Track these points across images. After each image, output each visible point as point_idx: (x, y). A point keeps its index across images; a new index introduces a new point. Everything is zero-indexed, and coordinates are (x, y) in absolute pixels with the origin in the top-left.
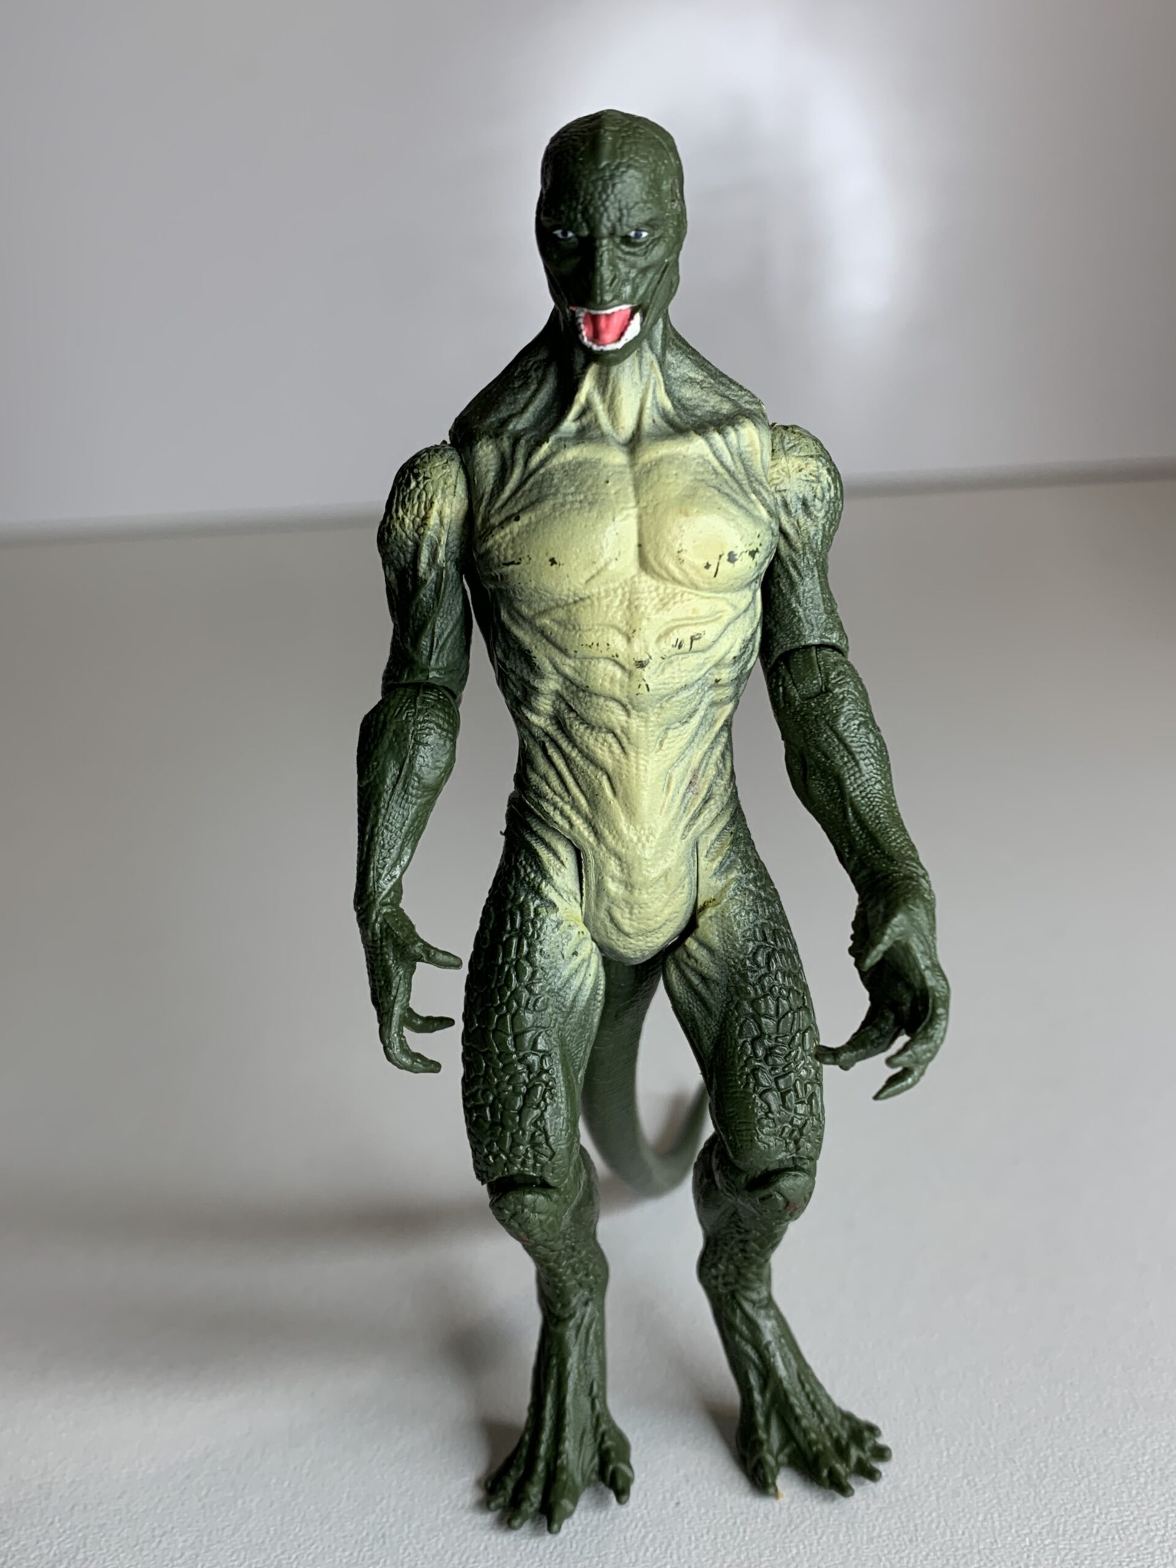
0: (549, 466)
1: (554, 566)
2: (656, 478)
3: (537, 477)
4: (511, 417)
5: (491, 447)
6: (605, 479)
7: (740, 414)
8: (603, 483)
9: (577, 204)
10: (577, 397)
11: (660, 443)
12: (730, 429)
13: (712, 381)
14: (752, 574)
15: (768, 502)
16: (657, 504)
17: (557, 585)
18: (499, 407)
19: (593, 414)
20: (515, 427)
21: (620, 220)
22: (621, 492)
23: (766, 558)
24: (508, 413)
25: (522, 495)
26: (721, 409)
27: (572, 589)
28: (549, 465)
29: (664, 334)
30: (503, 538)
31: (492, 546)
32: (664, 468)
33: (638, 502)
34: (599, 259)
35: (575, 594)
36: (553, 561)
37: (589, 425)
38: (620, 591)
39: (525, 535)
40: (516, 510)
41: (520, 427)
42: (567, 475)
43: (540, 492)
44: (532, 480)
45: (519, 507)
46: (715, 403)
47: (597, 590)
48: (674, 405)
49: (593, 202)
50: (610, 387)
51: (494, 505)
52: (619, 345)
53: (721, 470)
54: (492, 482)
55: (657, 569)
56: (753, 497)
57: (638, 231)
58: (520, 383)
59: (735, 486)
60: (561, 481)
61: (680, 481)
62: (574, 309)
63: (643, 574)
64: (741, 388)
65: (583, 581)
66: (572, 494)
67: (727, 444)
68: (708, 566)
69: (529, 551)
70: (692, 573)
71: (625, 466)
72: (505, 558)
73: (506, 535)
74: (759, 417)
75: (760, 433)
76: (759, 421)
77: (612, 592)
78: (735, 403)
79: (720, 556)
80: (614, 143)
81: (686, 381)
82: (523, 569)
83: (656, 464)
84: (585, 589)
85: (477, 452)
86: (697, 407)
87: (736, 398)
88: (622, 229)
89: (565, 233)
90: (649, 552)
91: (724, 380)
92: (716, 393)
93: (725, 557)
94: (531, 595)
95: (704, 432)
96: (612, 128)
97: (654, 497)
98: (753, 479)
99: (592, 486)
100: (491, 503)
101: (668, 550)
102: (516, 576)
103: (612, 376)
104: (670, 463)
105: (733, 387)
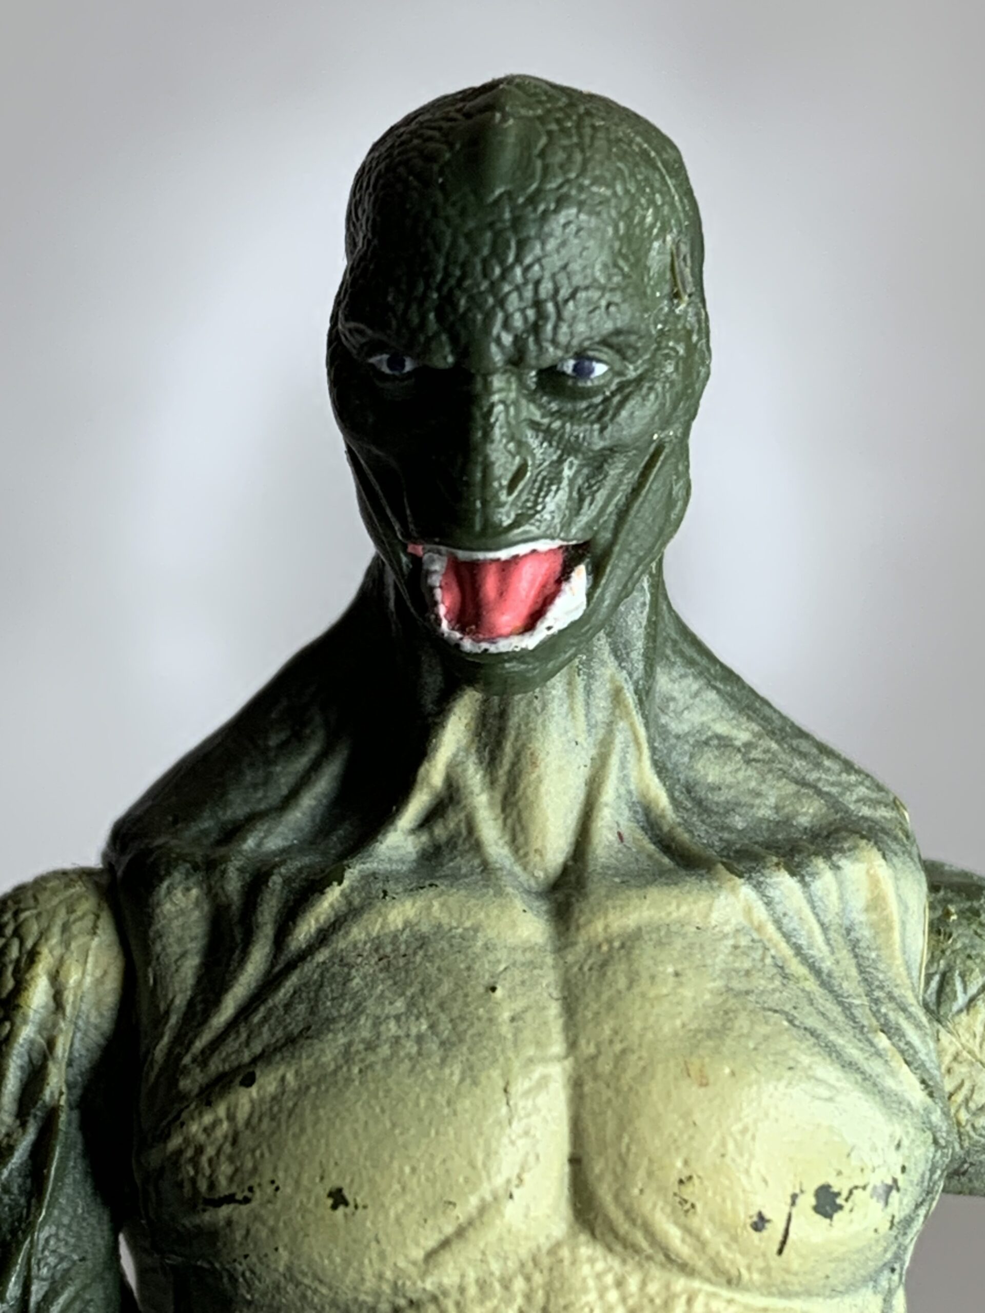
0: (342, 945)
1: (341, 1209)
2: (622, 983)
3: (308, 968)
4: (252, 819)
5: (195, 892)
6: (487, 979)
7: (846, 828)
8: (481, 990)
9: (428, 287)
10: (422, 771)
11: (633, 893)
12: (820, 863)
13: (774, 746)
14: (881, 1253)
15: (922, 1056)
16: (624, 1051)
17: (347, 1262)
18: (223, 795)
19: (462, 816)
20: (259, 845)
21: (536, 329)
22: (528, 1016)
23: (918, 1206)
24: (247, 809)
25: (265, 1019)
26: (798, 813)
27: (388, 1274)
28: (341, 943)
29: (653, 626)
30: (208, 1131)
31: (180, 1152)
32: (645, 956)
33: (572, 1045)
34: (480, 421)
35: (395, 1288)
36: (338, 1198)
37: (451, 842)
38: (519, 1284)
39: (265, 1125)
40: (246, 1057)
41: (274, 843)
42: (386, 969)
43: (312, 1011)
44: (294, 980)
45: (257, 1048)
46: (782, 798)
47: (456, 1279)
48: (672, 798)
49: (468, 283)
50: (508, 747)
51: (191, 1043)
52: (530, 642)
53: (796, 967)
54: (191, 981)
55: (624, 1227)
56: (882, 1041)
57: (583, 359)
58: (283, 736)
59: (835, 1012)
60: (371, 984)
61: (688, 993)
62: (419, 550)
63: (583, 1238)
64: (848, 767)
65: (418, 1254)
66: (397, 1018)
67: (811, 901)
68: (760, 1223)
69: (275, 1169)
70: (717, 1242)
71: (542, 949)
72: (212, 1186)
73: (216, 1123)
74: (896, 838)
75: (897, 879)
76: (895, 846)
77: (497, 1286)
78: (834, 804)
79: (794, 1197)
80: (526, 143)
81: (706, 743)
82: (257, 1218)
83: (623, 946)
84: (423, 1275)
85: (159, 904)
86: (731, 807)
87: (834, 790)
88: (541, 350)
89: (396, 362)
90: (600, 1178)
91: (804, 746)
92: (784, 774)
93: (808, 1200)
94: (278, 1288)
95: (751, 870)
96: (523, 112)
97: (616, 1032)
98: (878, 994)
99: (453, 996)
100: (183, 1039)
101: (650, 1174)
102: (239, 1235)
103: (514, 721)
104: (660, 944)
105: (827, 763)
